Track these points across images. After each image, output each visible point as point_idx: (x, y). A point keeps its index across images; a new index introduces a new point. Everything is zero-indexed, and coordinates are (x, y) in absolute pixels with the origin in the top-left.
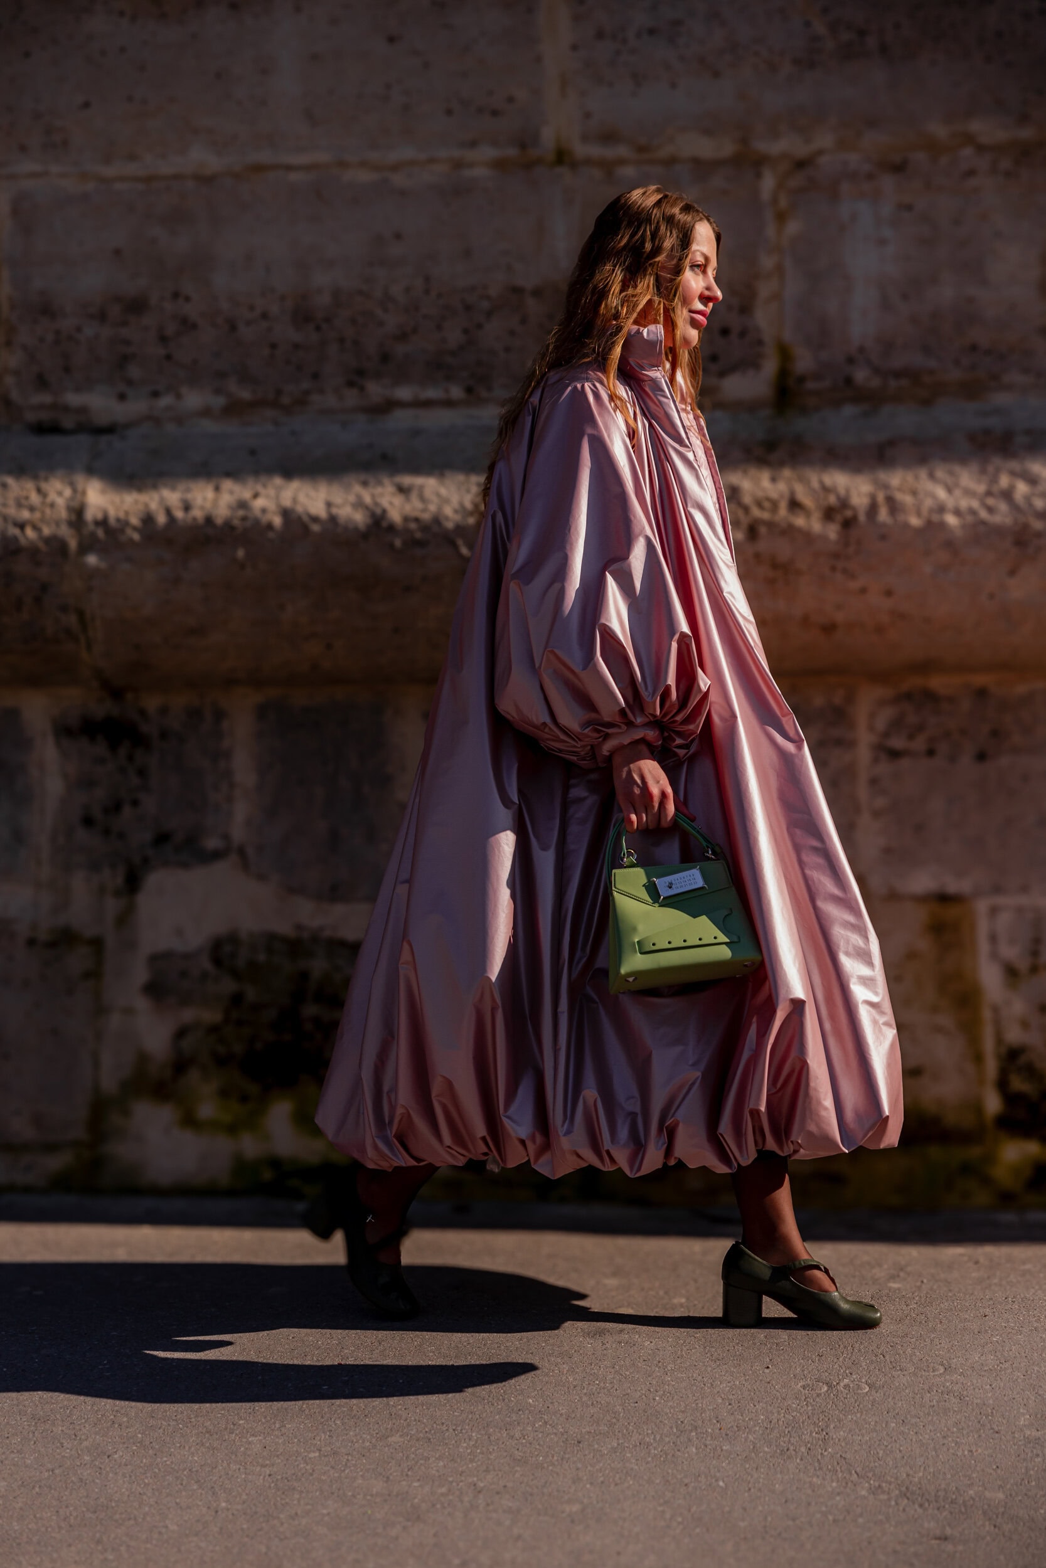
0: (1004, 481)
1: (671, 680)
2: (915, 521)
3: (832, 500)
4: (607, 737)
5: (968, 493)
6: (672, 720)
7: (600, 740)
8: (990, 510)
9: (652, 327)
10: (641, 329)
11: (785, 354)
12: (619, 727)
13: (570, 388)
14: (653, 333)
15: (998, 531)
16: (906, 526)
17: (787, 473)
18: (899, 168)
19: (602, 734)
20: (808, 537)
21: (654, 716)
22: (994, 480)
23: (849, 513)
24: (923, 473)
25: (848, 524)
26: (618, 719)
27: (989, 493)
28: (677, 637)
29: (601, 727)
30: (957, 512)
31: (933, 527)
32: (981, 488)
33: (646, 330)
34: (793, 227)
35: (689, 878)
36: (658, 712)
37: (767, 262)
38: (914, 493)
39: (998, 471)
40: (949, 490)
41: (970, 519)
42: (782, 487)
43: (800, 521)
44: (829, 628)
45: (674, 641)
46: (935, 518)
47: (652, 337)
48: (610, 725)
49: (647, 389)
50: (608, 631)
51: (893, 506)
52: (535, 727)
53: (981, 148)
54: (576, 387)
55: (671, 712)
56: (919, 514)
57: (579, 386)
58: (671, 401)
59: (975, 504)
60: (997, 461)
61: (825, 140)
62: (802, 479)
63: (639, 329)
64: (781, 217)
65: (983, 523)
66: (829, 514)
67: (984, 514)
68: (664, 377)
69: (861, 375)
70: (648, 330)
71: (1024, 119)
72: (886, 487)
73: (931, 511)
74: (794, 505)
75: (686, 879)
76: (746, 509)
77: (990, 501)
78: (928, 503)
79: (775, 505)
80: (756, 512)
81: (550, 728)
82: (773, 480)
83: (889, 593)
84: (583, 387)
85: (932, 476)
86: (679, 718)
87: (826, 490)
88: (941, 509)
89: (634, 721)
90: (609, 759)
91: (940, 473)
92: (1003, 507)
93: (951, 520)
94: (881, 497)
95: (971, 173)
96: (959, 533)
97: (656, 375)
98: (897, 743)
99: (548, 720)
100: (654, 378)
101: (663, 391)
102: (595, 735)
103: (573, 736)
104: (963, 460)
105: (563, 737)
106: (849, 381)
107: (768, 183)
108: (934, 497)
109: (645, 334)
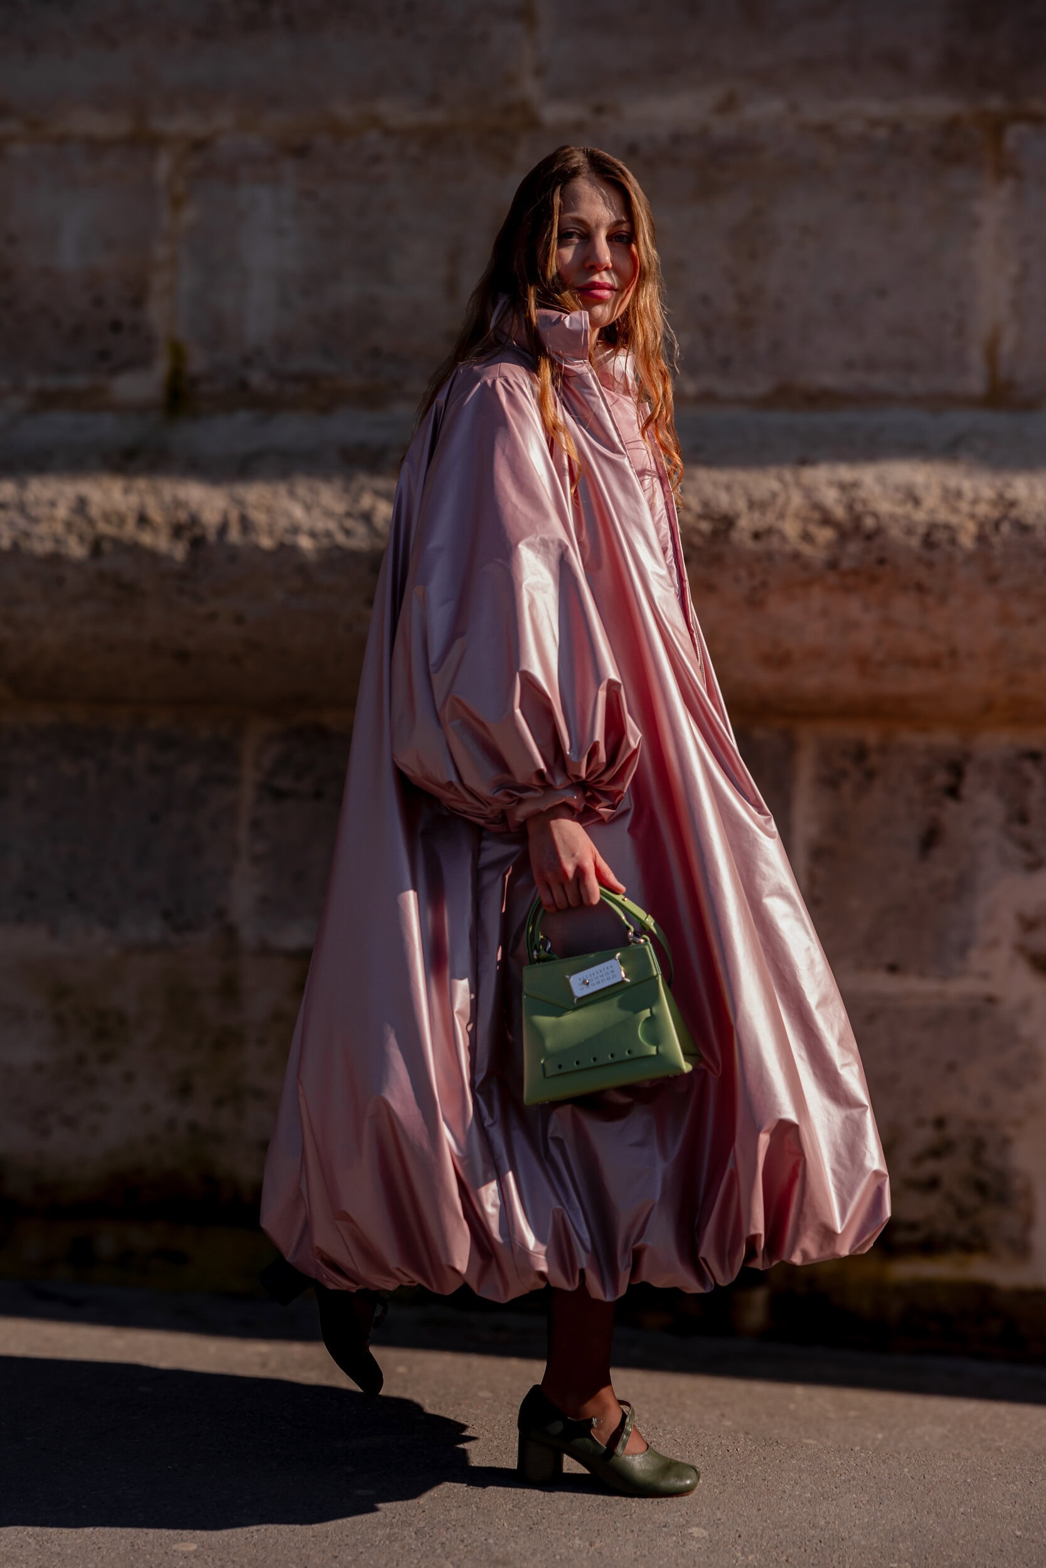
0: (366, 501)
1: (599, 735)
2: (266, 542)
3: (182, 516)
4: (521, 801)
5: (328, 514)
6: (597, 780)
7: (513, 805)
8: (348, 532)
9: (575, 315)
10: (564, 315)
11: (178, 354)
12: (535, 791)
13: (479, 384)
14: (577, 321)
15: (353, 555)
16: (257, 548)
17: (141, 483)
18: (300, 151)
19: (515, 798)
20: (153, 555)
21: (578, 777)
22: (356, 500)
23: (197, 531)
24: (282, 489)
25: (197, 543)
26: (535, 782)
27: (349, 515)
28: (604, 684)
29: (513, 789)
30: (313, 534)
31: (286, 550)
32: (340, 507)
33: (568, 318)
34: (190, 214)
35: (606, 971)
36: (583, 774)
37: (161, 252)
38: (269, 510)
39: (362, 489)
40: (308, 508)
41: (325, 542)
42: (133, 500)
43: (146, 538)
44: (182, 656)
45: (602, 689)
46: (288, 539)
47: (576, 327)
48: (526, 788)
49: (573, 387)
50: (531, 679)
51: (246, 524)
52: (438, 785)
53: (388, 132)
54: (485, 383)
55: (597, 770)
56: (271, 533)
57: (489, 382)
58: (601, 399)
59: (332, 525)
60: (362, 479)
61: (224, 119)
62: (157, 492)
63: (561, 316)
64: (177, 203)
65: (338, 547)
66: (178, 531)
67: (340, 538)
68: (590, 371)
69: (257, 378)
70: (571, 318)
71: (434, 100)
72: (240, 503)
73: (287, 531)
74: (143, 520)
75: (603, 973)
76: (91, 522)
77: (350, 523)
78: (282, 523)
79: (122, 520)
80: (104, 528)
81: (456, 789)
82: (127, 491)
83: (239, 620)
84: (494, 382)
85: (292, 494)
86: (606, 778)
87: (178, 504)
88: (295, 530)
89: (553, 784)
90: (523, 826)
91: (302, 490)
92: (361, 529)
93: (305, 543)
94: (234, 516)
95: (377, 159)
96: (312, 557)
97: (580, 369)
98: (284, 782)
99: (454, 779)
100: (580, 373)
101: (590, 388)
102: (507, 799)
103: (483, 800)
104: (327, 478)
105: (469, 798)
106: (243, 385)
107: (163, 165)
108: (289, 515)
109: (567, 322)
